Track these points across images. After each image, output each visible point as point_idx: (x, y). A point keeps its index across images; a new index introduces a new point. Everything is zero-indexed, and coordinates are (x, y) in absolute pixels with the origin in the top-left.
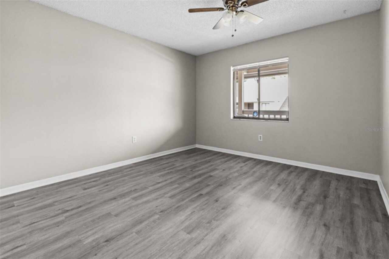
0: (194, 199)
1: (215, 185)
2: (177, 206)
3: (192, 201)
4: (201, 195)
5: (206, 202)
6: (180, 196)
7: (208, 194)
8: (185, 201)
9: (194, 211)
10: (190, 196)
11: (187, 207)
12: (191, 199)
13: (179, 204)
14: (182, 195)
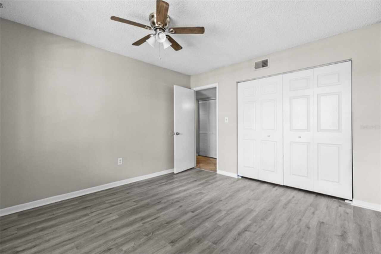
0: (200, 208)
1: (175, 223)
2: (212, 204)
3: (201, 207)
4: (192, 212)
5: (190, 206)
6: (211, 211)
7: (186, 213)
8: (206, 207)
9: (199, 200)
10: (203, 211)
11: (204, 202)
12: (201, 209)
13: (211, 204)
14: (210, 212)
